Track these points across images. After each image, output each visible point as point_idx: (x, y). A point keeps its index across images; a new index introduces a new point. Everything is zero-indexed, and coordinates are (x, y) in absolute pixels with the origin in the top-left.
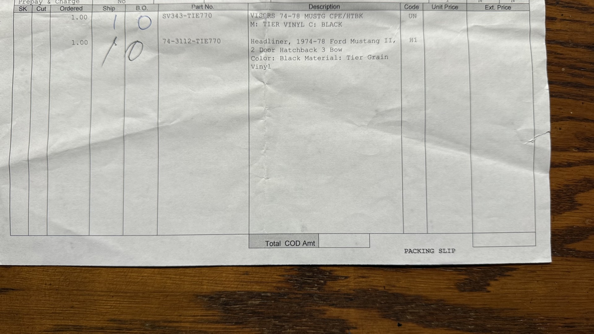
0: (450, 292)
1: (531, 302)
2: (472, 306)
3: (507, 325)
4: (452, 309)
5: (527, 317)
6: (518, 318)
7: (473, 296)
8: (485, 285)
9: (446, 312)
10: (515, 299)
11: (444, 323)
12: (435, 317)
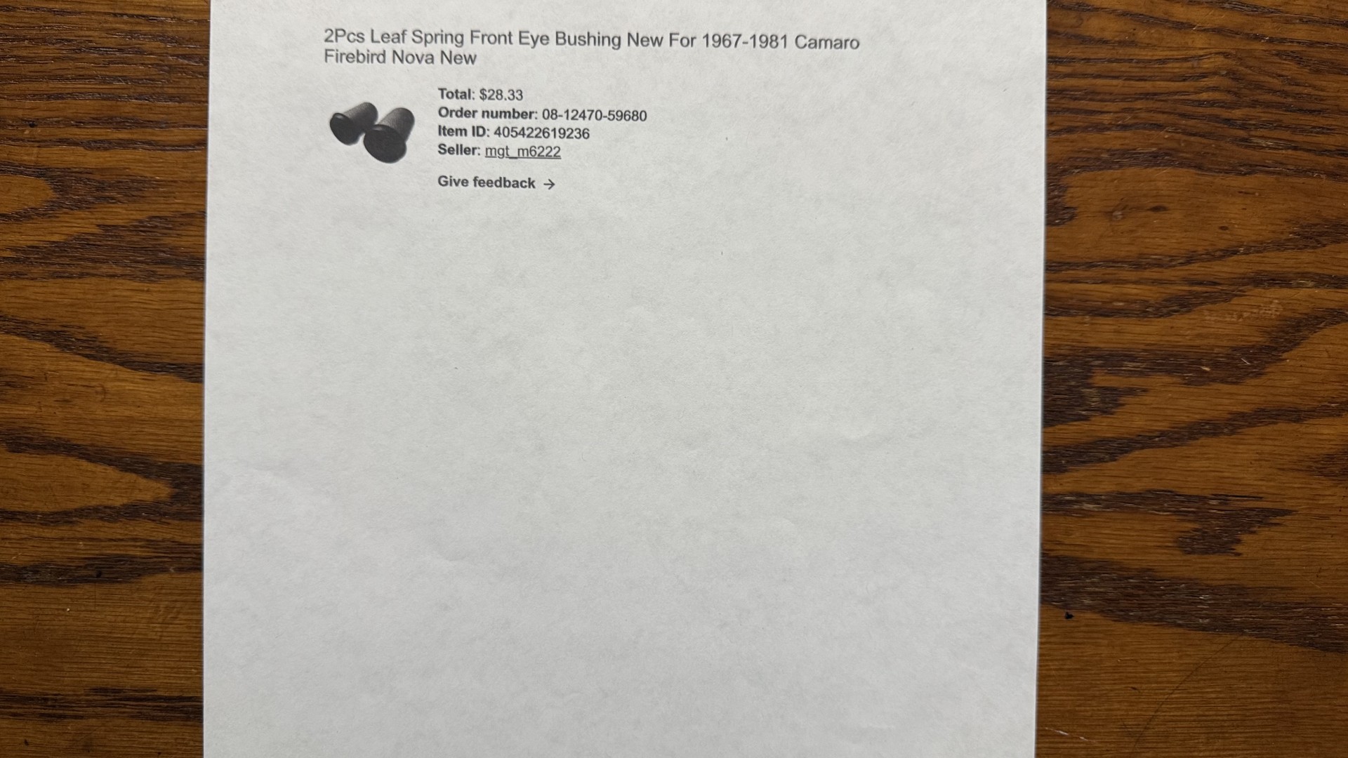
0: (1166, 554)
1: (1319, 575)
2: (1205, 582)
3: (1272, 618)
4: (1168, 588)
5: (1311, 603)
6: (1293, 606)
7: (1207, 563)
8: (1232, 542)
9: (1157, 592)
10: (1289, 570)
11: (1151, 612)
12: (1135, 601)
